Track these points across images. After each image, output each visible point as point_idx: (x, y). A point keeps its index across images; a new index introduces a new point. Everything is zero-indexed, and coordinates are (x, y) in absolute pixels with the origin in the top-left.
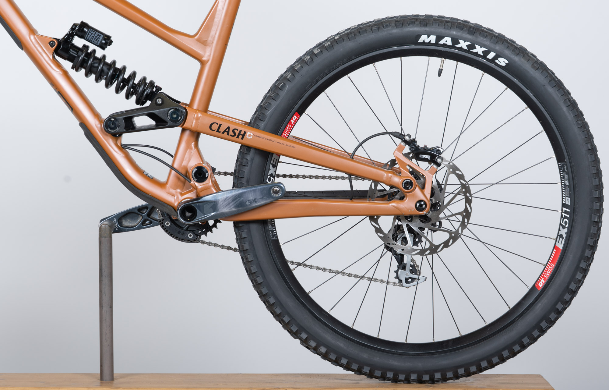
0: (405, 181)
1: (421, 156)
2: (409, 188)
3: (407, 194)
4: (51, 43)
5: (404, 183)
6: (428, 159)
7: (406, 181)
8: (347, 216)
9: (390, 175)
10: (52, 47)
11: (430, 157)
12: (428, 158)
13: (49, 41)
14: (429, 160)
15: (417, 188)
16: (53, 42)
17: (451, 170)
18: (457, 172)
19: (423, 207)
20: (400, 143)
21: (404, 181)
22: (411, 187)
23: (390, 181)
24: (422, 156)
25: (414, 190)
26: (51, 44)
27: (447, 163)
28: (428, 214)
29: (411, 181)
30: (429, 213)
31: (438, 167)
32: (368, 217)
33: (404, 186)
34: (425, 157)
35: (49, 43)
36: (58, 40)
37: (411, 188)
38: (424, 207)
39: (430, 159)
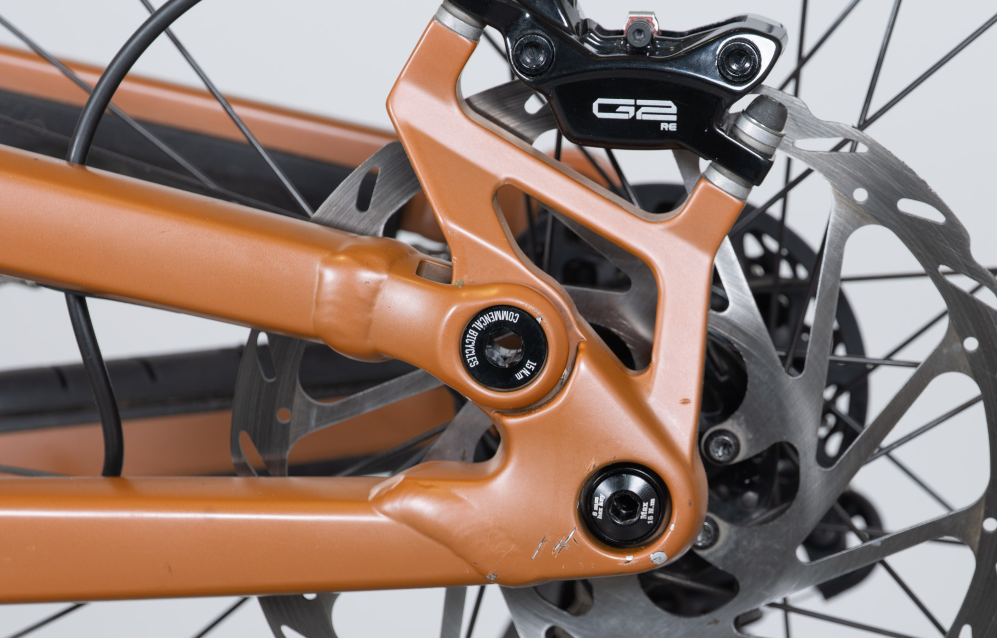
0: (478, 325)
1: (603, 108)
2: (519, 376)
3: (511, 421)
5: (473, 335)
6: (664, 126)
7: (487, 319)
8: (78, 600)
9: (367, 276)
11: (674, 109)
12: (658, 123)
14: (668, 133)
15: (583, 367)
17: (861, 195)
18: (907, 206)
19: (643, 515)
20: (435, 18)
21: (475, 318)
22: (530, 365)
23: (368, 326)
24: (612, 108)
25: (558, 384)
27: (826, 144)
28: (704, 548)
29: (527, 320)
30: (713, 535)
31: (749, 188)
32: (253, 605)
33: (474, 363)
34: (639, 117)
37: (534, 374)
38: (646, 511)
39: (673, 127)
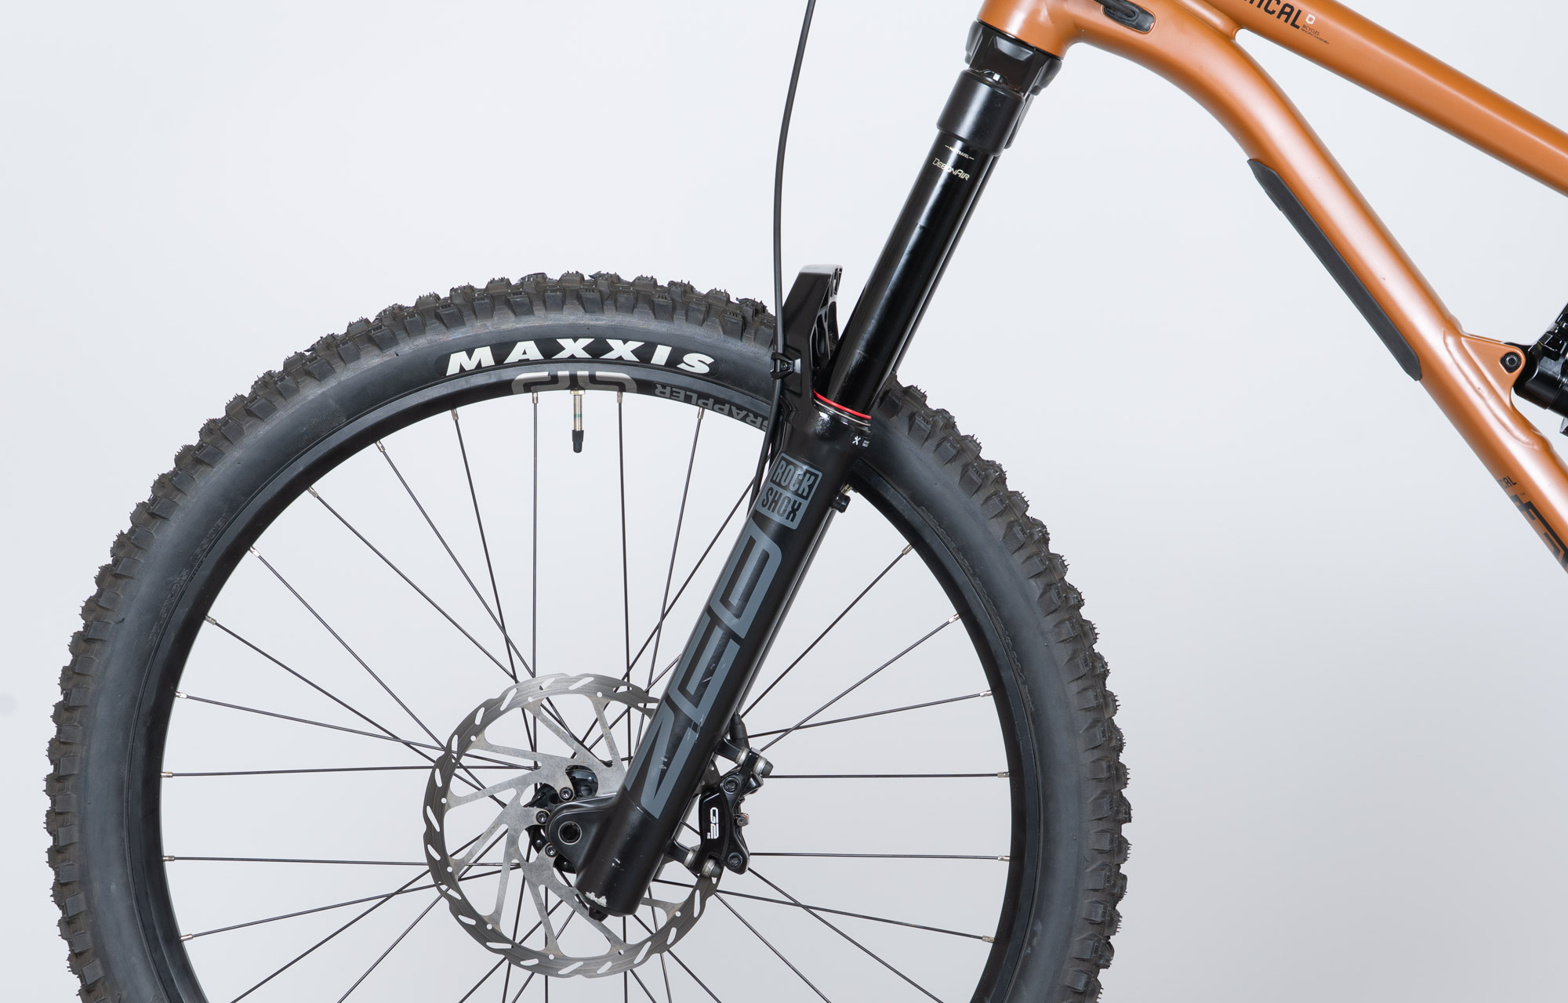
4: (1508, 359)
10: (1510, 370)
13: (1502, 354)
16: (1512, 356)
26: (1508, 361)
35: (1503, 361)
36: (1524, 348)
